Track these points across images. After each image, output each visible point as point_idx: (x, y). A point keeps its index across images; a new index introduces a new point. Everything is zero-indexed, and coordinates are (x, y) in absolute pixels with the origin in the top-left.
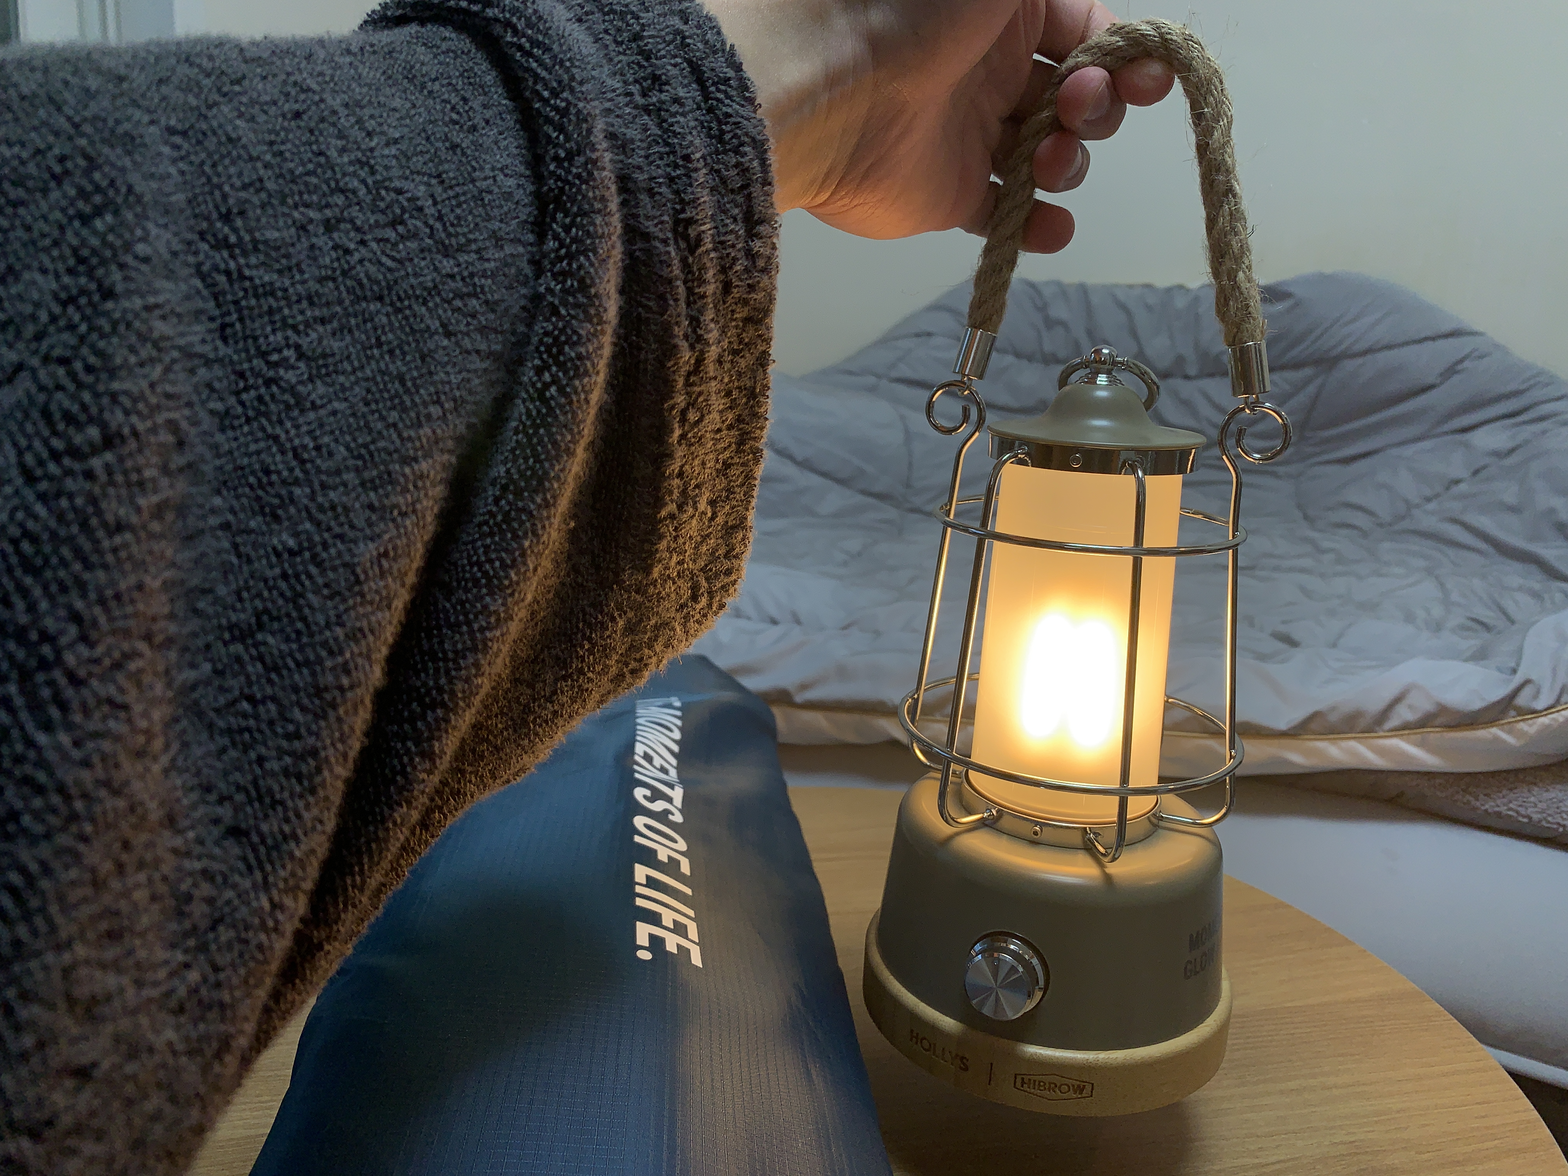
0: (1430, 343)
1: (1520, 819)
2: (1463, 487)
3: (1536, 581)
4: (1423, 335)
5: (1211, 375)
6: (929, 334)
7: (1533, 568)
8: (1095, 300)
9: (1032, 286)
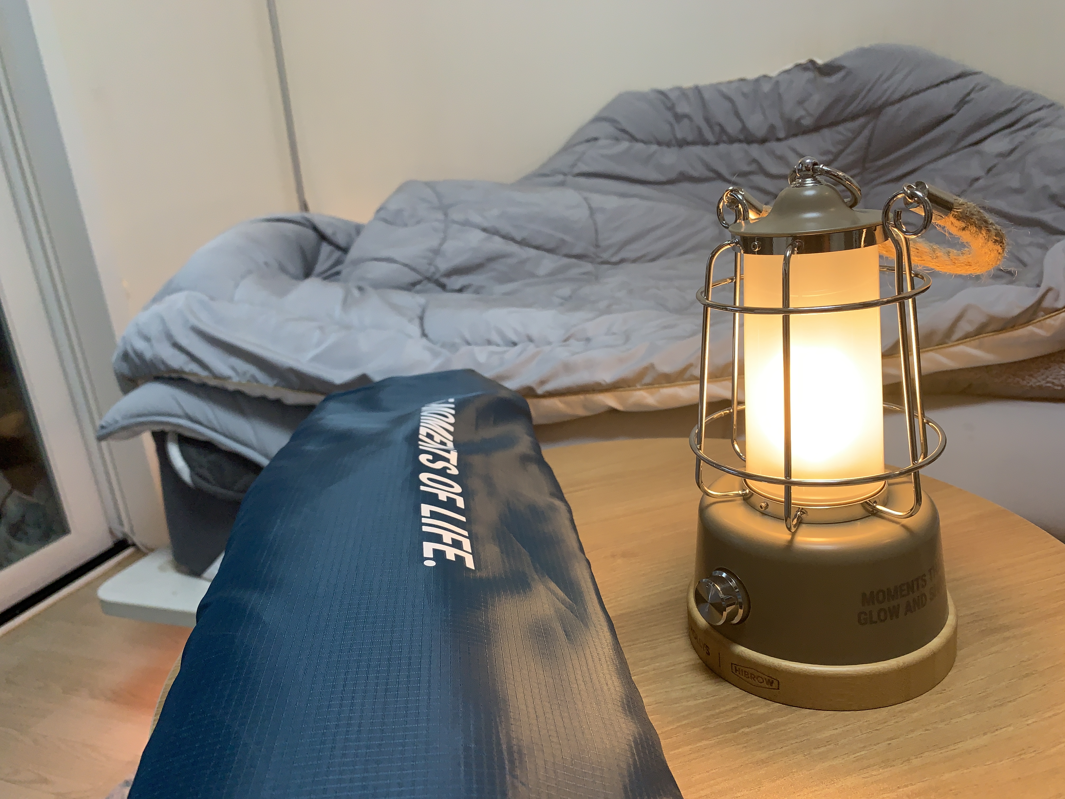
0: (945, 85)
1: (1056, 388)
2: (981, 183)
3: (1041, 238)
4: (939, 81)
5: (795, 135)
6: (596, 139)
7: (1037, 229)
8: (707, 96)
9: (662, 93)
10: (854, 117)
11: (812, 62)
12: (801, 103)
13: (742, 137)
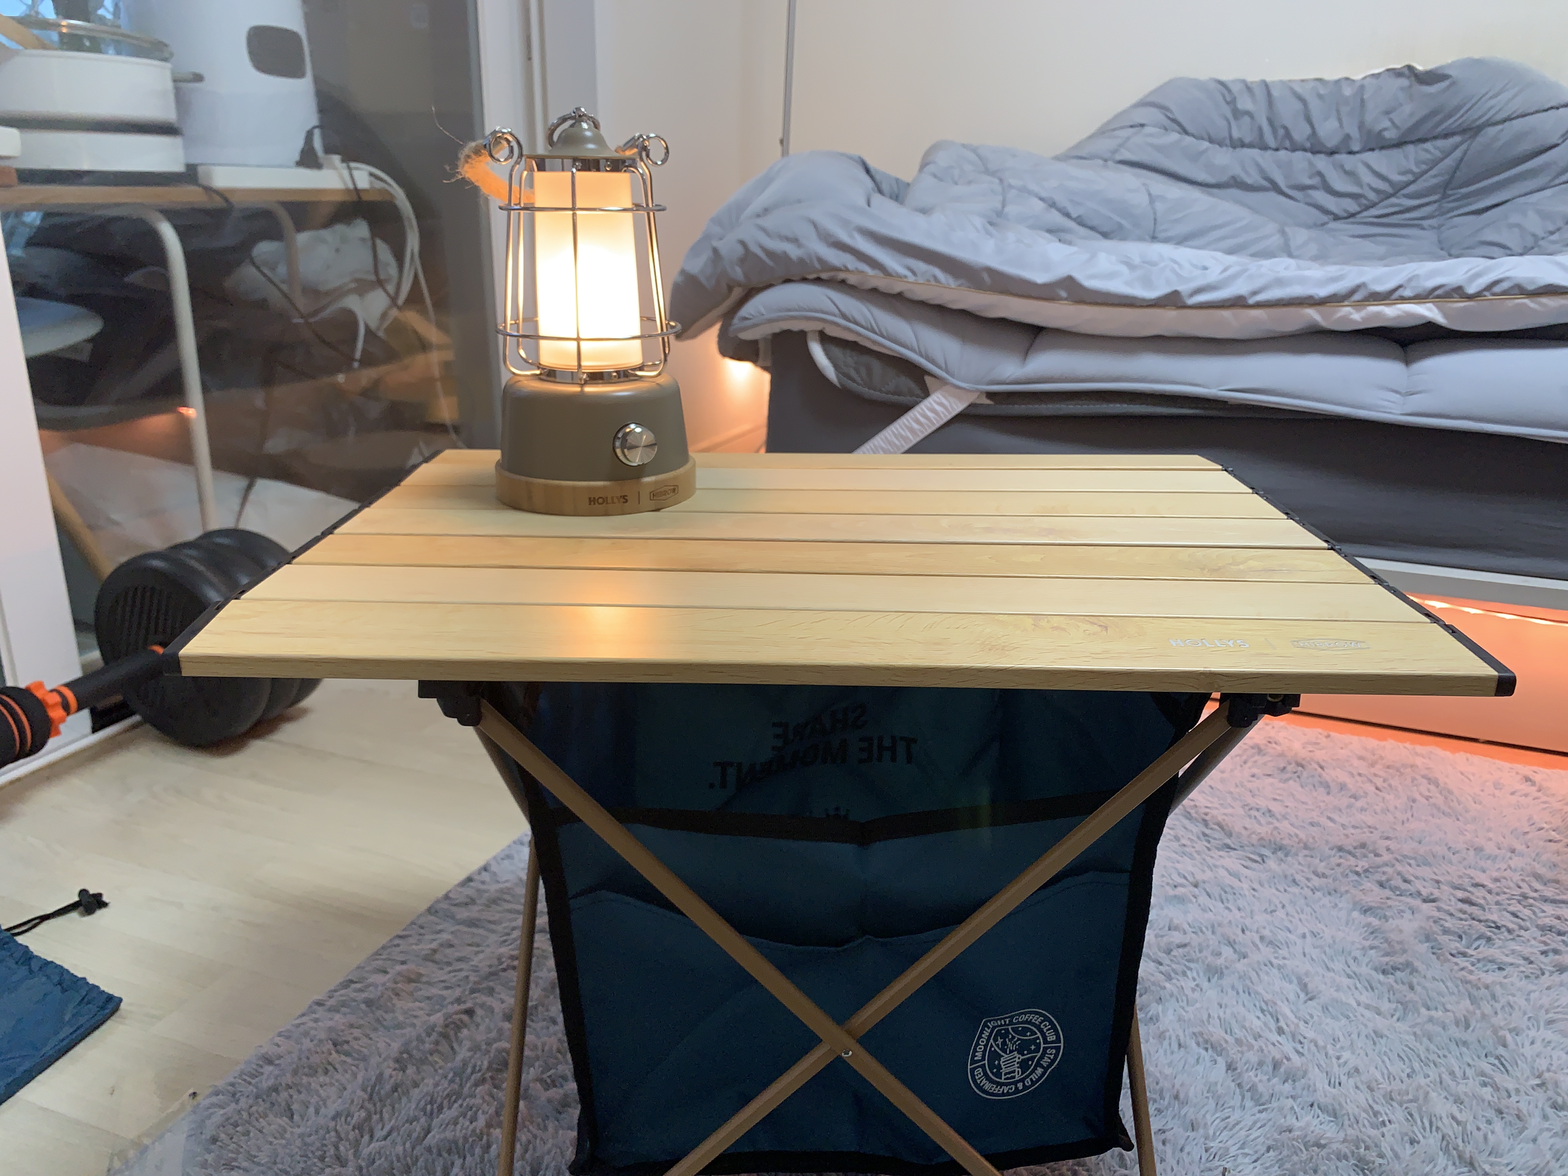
0: (1554, 112)
5: (1373, 149)
6: (1142, 125)
8: (1275, 93)
9: (1222, 83)
10: (1446, 136)
11: (1410, 68)
12: (1387, 113)
13: (1308, 145)
